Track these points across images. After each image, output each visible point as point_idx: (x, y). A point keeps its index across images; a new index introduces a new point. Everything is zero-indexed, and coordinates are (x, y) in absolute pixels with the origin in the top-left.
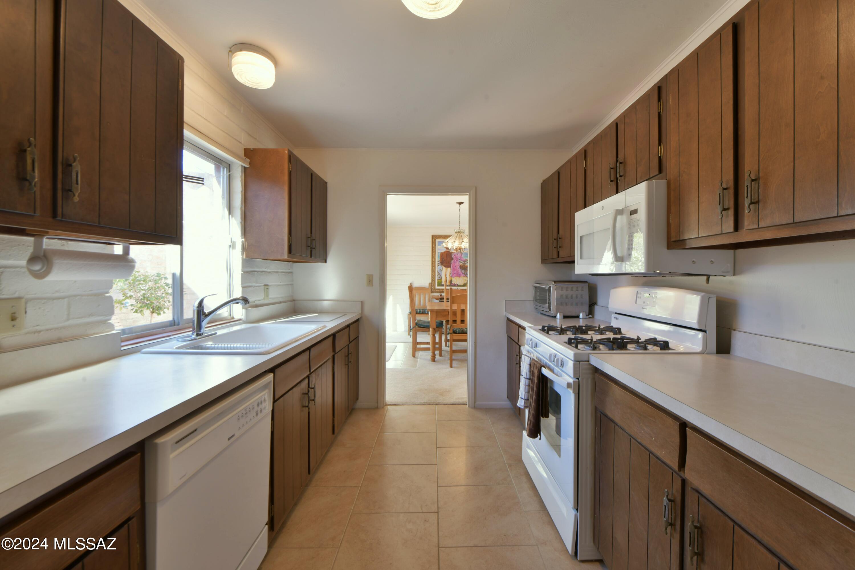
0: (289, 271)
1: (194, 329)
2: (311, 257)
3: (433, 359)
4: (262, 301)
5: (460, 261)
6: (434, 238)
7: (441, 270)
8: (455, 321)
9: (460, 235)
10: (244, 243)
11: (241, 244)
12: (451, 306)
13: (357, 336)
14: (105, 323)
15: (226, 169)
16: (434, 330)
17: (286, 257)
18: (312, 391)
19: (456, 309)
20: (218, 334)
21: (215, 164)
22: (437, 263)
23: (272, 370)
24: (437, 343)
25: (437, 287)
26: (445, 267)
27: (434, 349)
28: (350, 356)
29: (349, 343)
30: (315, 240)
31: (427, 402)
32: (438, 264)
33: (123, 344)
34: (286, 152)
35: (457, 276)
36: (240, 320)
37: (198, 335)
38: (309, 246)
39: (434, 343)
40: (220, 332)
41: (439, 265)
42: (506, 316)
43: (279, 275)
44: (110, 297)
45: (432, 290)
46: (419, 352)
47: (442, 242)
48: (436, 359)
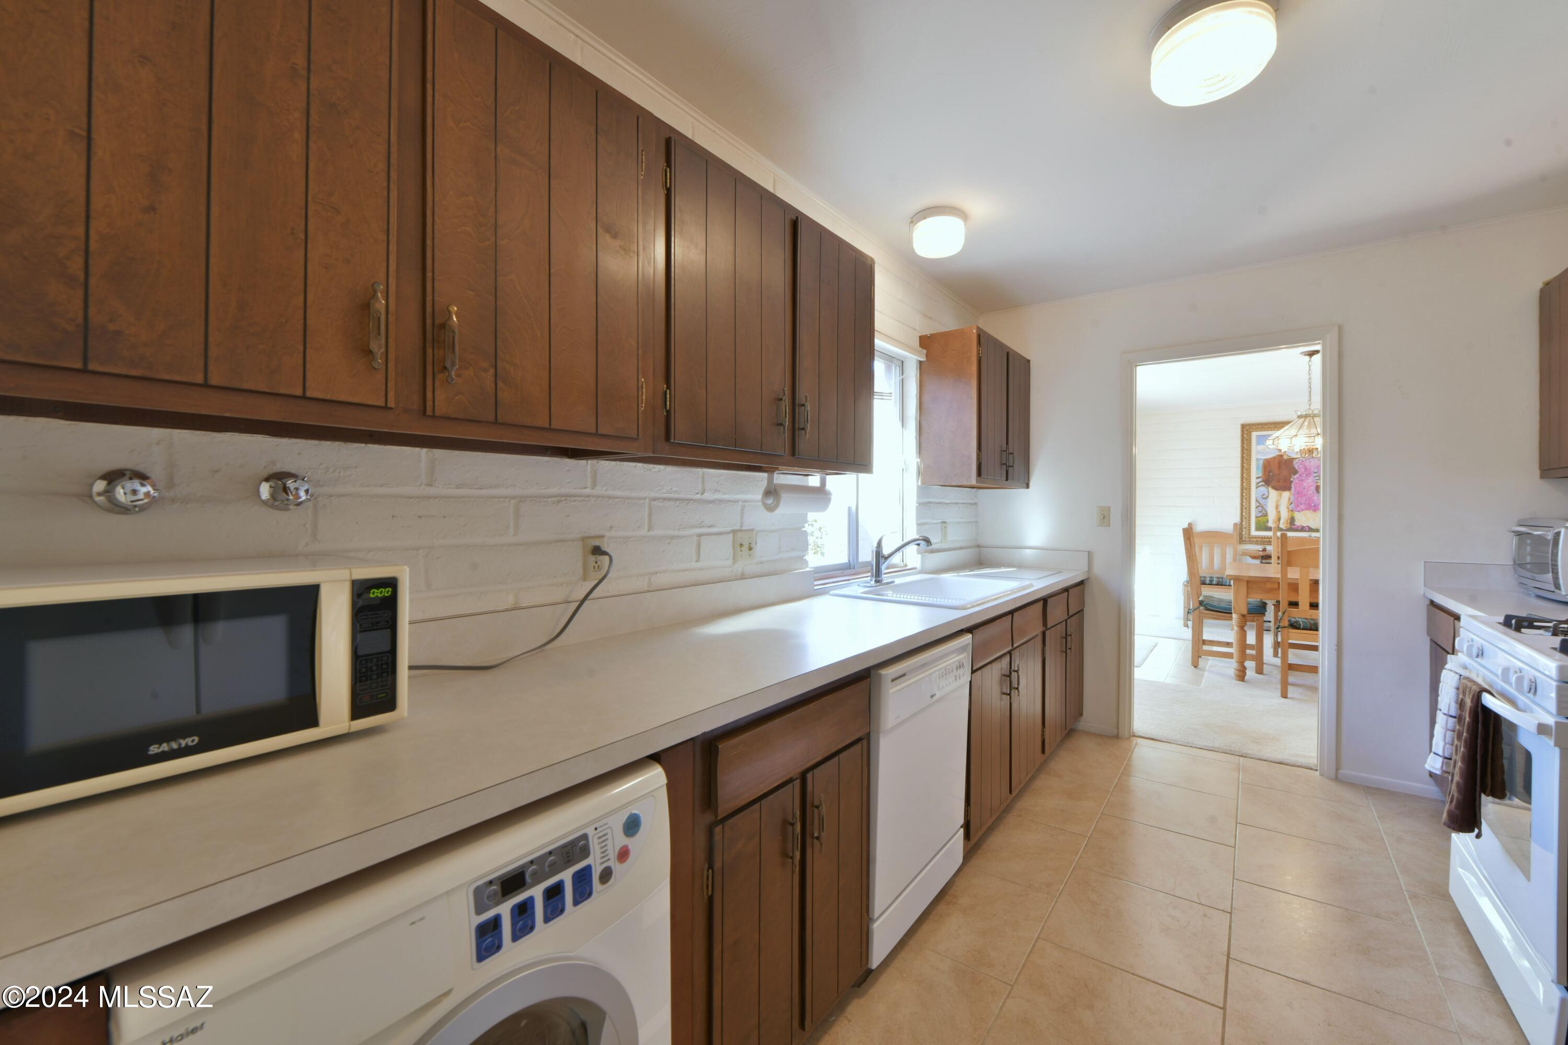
0: (973, 501)
1: (872, 573)
2: (1007, 479)
3: (1241, 675)
4: (939, 544)
5: (1315, 477)
6: (1247, 430)
7: (1264, 497)
8: (1294, 604)
9: (1312, 420)
10: (919, 464)
11: (916, 466)
12: (1284, 572)
13: (1080, 609)
14: (801, 560)
15: (898, 367)
16: (1243, 618)
17: (973, 482)
18: (1014, 675)
19: (1298, 579)
20: (896, 583)
21: (885, 363)
22: (1254, 481)
23: (969, 630)
24: (1251, 647)
25: (1254, 533)
26: (1275, 488)
27: (1243, 657)
28: (1069, 638)
29: (1068, 619)
30: (1012, 454)
31: (1219, 748)
32: (1257, 483)
33: (816, 583)
34: (974, 331)
35: (1310, 510)
36: (915, 568)
37: (876, 581)
38: (1004, 464)
39: (1243, 646)
40: (898, 581)
41: (1258, 487)
42: (1427, 597)
43: (959, 508)
44: (805, 531)
45: (1241, 538)
46: (1209, 660)
47: (1266, 437)
48: (1247, 678)
